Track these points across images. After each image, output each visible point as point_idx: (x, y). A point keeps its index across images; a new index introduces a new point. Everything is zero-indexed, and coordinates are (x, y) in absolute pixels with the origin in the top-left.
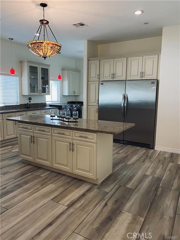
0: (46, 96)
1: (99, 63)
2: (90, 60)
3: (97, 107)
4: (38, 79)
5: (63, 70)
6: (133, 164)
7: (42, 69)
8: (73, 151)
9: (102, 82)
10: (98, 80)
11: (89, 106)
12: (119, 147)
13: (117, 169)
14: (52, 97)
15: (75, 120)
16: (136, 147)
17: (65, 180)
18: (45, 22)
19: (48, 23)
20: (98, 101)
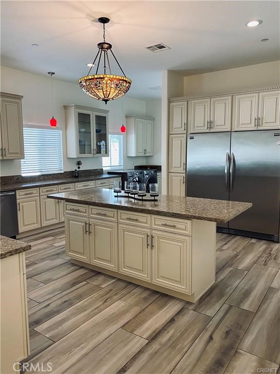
0: (103, 158)
1: (186, 104)
2: (172, 102)
3: (184, 175)
4: (90, 133)
5: (127, 117)
6: (248, 269)
7: (98, 117)
8: (152, 249)
9: (192, 135)
10: (185, 132)
11: (171, 174)
12: (222, 240)
13: (222, 277)
14: (111, 159)
15: (153, 198)
16: (251, 239)
17: (139, 294)
18: (106, 46)
19: (110, 46)
20: (185, 165)
